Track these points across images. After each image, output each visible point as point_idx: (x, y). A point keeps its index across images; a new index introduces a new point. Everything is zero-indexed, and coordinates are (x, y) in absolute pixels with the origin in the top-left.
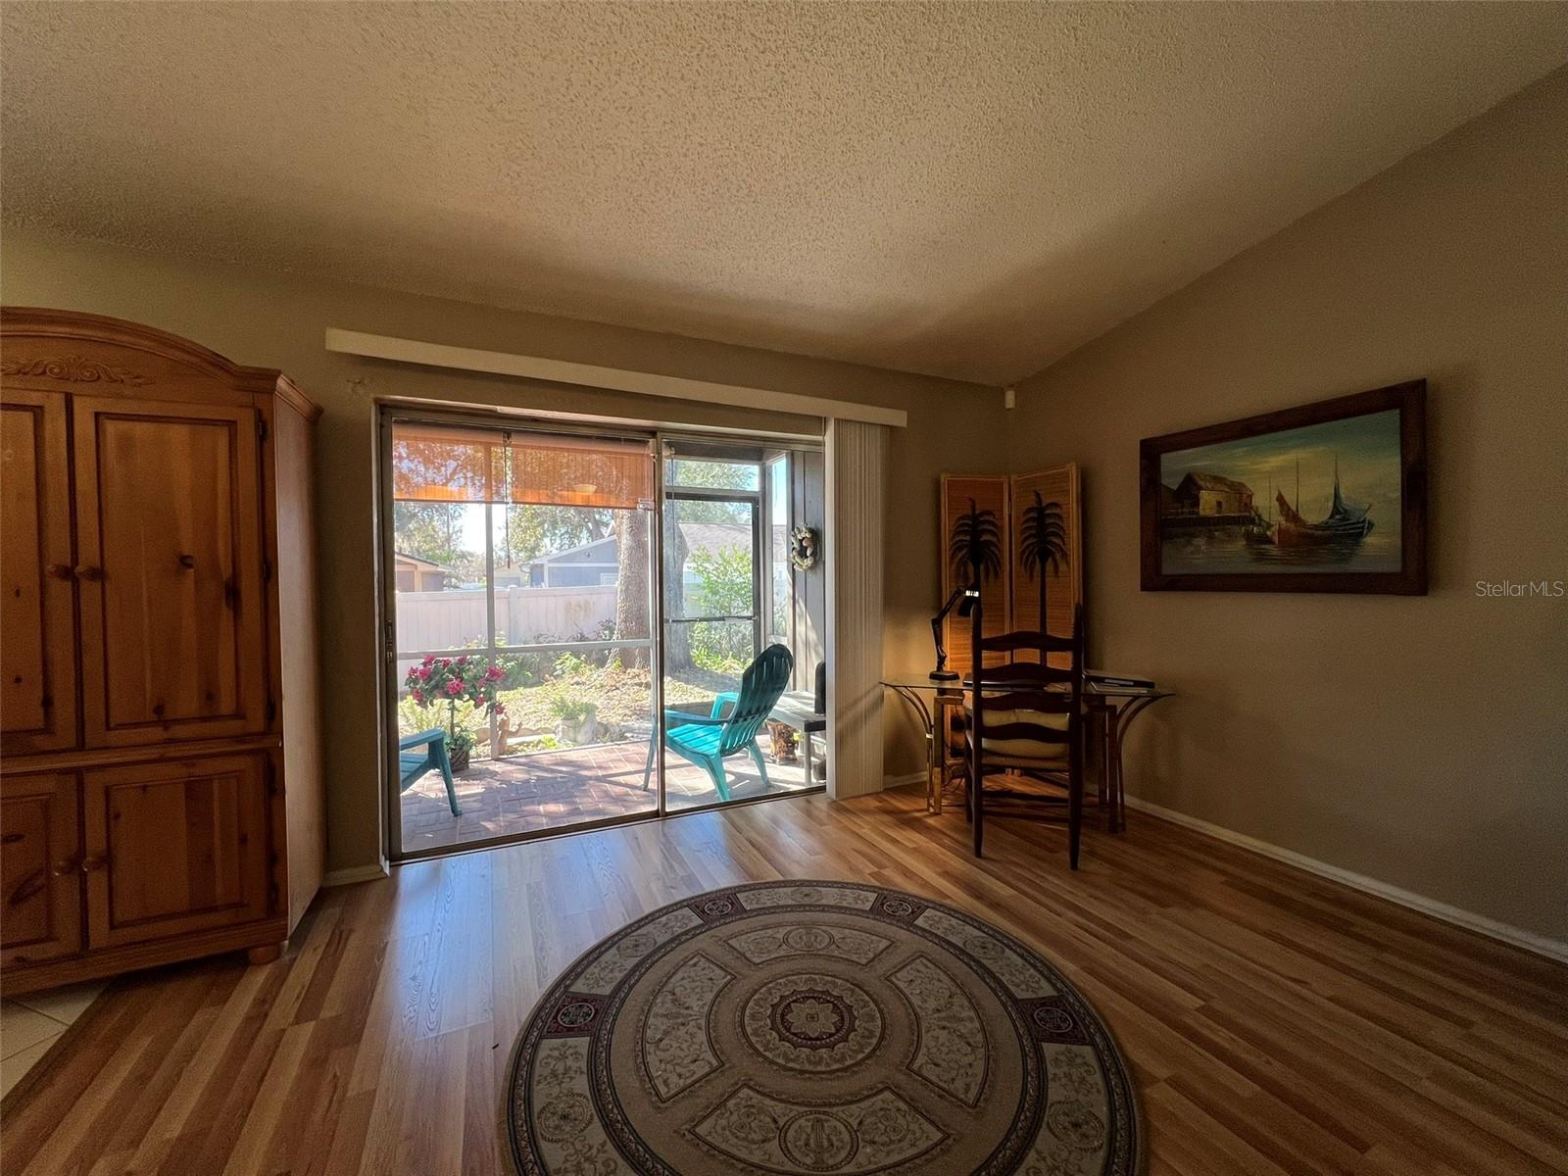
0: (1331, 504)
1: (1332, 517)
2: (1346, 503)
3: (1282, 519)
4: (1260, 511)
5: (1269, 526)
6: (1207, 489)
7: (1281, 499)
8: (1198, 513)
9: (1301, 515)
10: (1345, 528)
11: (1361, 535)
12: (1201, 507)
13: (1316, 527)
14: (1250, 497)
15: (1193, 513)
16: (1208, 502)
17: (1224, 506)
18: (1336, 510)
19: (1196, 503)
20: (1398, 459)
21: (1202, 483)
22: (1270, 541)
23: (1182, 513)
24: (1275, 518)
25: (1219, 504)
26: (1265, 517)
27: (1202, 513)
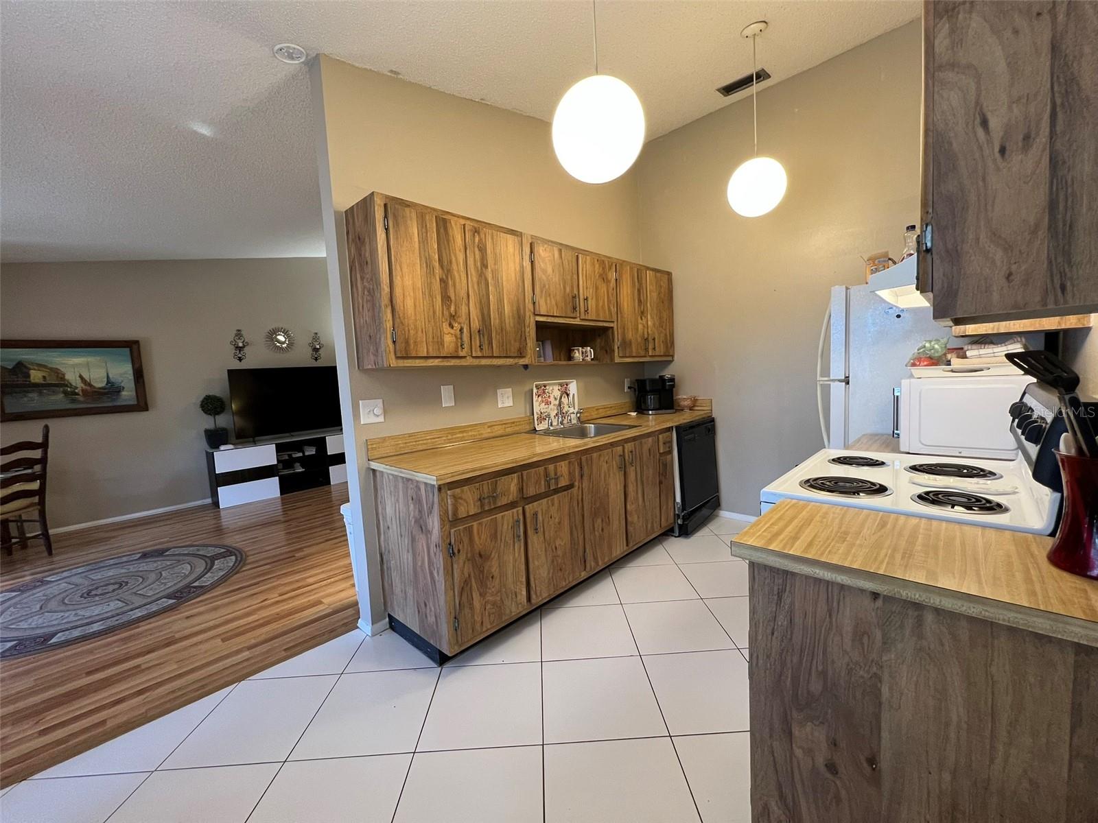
0: (106, 379)
1: (107, 384)
2: (112, 380)
3: (82, 385)
4: (70, 381)
5: (76, 388)
6: (34, 369)
7: (81, 377)
8: (30, 381)
9: (92, 383)
10: (112, 389)
11: (119, 392)
12: (32, 378)
13: (100, 388)
14: (64, 375)
15: (26, 381)
16: (36, 376)
17: (48, 378)
18: (108, 382)
19: (29, 376)
20: (131, 366)
21: (32, 367)
22: (78, 395)
23: (17, 381)
24: (80, 385)
25: (44, 377)
26: (74, 384)
27: (33, 381)
